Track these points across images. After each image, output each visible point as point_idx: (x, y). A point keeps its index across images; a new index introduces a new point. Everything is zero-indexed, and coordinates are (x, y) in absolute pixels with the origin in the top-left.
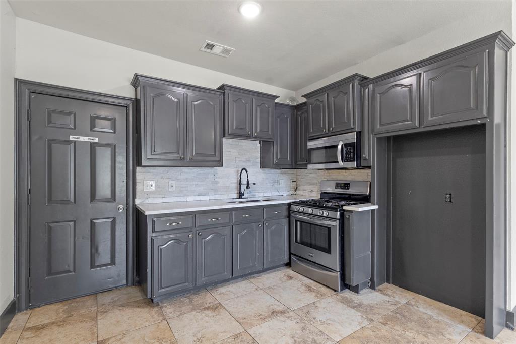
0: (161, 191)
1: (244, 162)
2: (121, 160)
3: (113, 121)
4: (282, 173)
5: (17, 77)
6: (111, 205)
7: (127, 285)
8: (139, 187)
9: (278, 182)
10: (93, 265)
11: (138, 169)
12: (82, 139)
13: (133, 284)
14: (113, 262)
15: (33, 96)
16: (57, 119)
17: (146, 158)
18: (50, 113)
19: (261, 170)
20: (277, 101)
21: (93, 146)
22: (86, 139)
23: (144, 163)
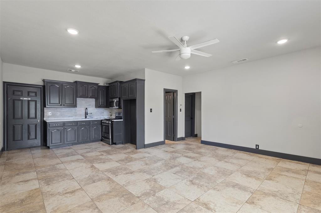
0: (53, 115)
1: (88, 106)
2: (39, 105)
3: (36, 93)
4: (105, 109)
5: (4, 81)
6: (35, 120)
7: (41, 146)
8: (45, 114)
9: (103, 113)
10: (29, 139)
11: (45, 108)
12: (25, 99)
13: (43, 146)
14: (36, 138)
15: (8, 86)
16: (16, 93)
17: (47, 105)
18: (14, 91)
19: (95, 109)
20: (99, 85)
21: (29, 101)
22: (26, 99)
23: (47, 106)
